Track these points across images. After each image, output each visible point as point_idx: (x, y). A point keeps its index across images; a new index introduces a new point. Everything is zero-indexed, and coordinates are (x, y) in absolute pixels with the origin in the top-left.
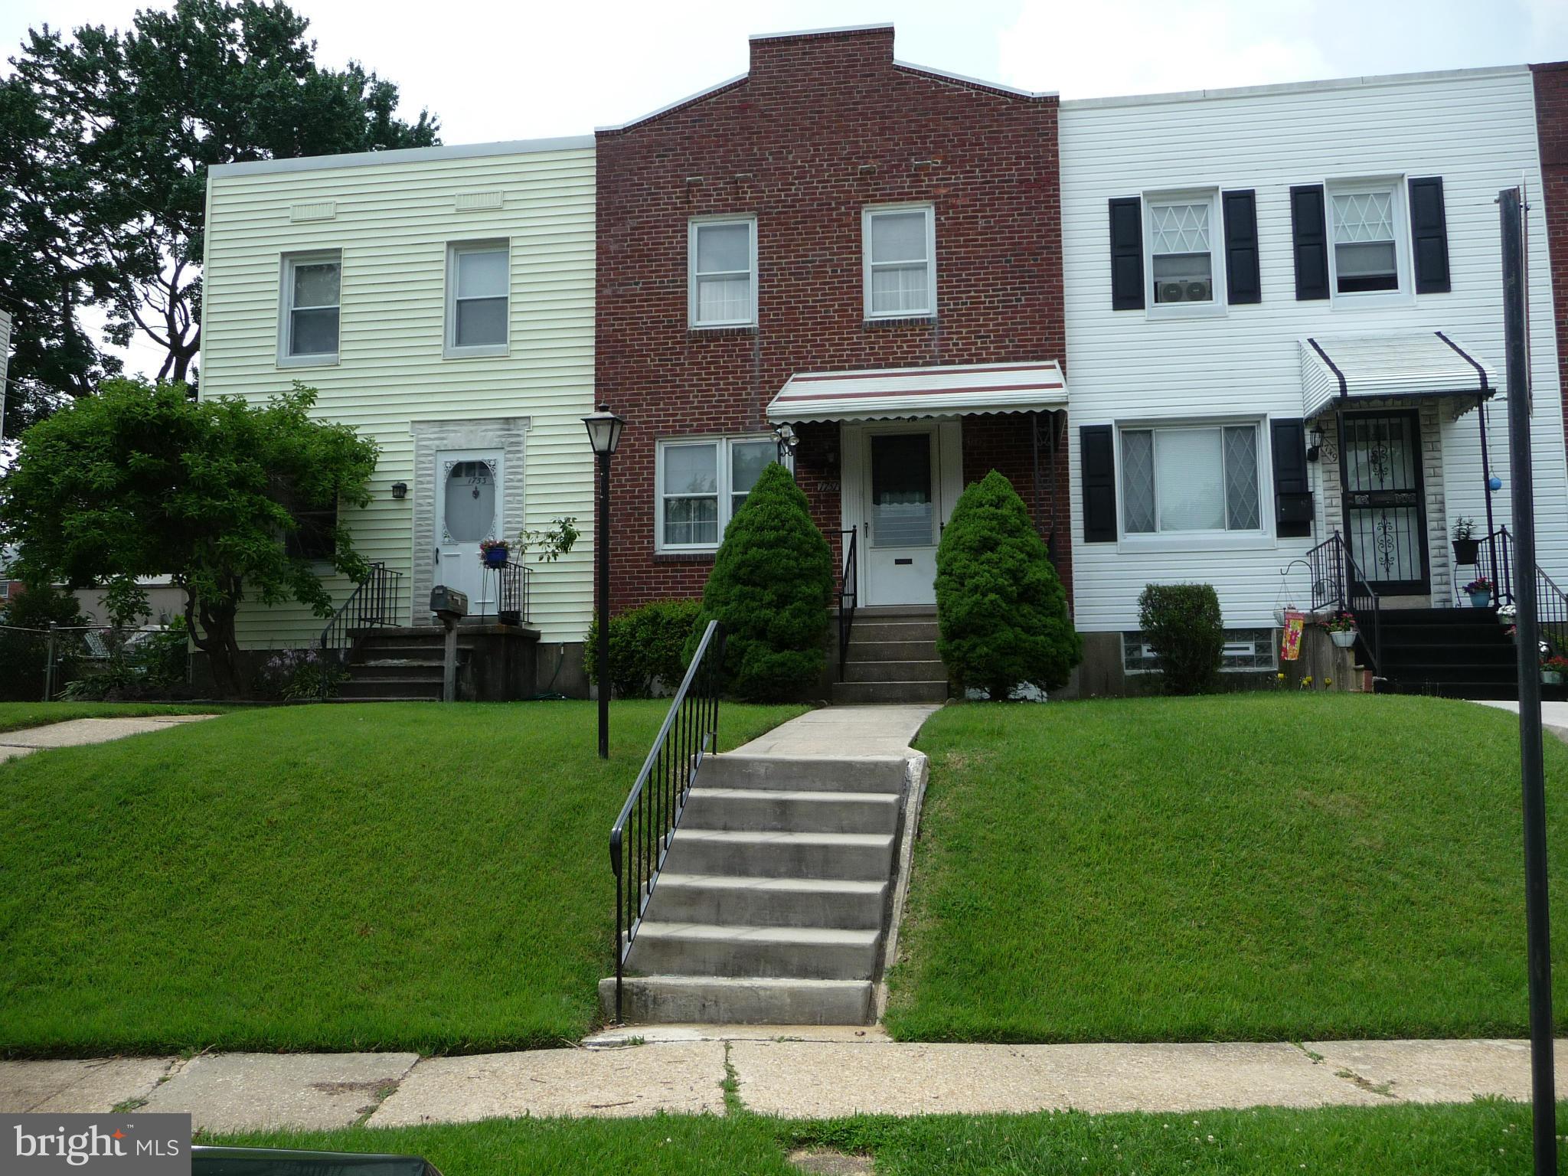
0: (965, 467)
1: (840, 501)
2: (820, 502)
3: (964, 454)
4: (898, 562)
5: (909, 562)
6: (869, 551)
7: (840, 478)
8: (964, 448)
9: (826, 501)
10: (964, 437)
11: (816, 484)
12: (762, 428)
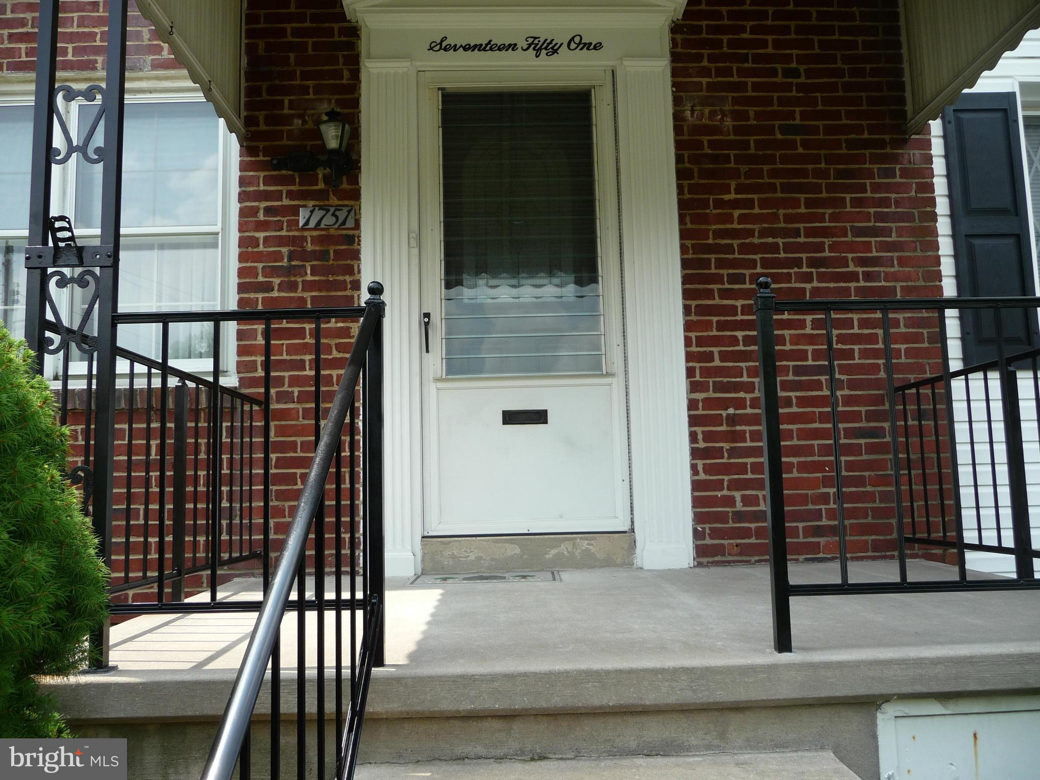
0: (681, 174)
1: (356, 255)
2: (304, 256)
3: (679, 145)
4: (511, 418)
5: (539, 417)
6: (432, 389)
7: (356, 195)
8: (678, 130)
9: (322, 255)
10: (677, 101)
11: (295, 211)
12: (156, 66)
